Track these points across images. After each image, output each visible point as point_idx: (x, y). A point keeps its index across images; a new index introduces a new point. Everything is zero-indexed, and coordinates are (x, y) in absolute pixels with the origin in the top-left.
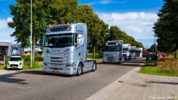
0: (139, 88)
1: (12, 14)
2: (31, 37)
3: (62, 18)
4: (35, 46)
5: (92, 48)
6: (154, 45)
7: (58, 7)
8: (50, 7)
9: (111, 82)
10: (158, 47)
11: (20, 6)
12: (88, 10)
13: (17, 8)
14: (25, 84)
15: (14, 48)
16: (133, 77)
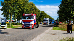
0: (52, 35)
1: (2, 5)
2: (10, 15)
3: (22, 8)
6: (58, 19)
7: (21, 3)
8: (17, 3)
10: (59, 20)
11: (5, 2)
12: (33, 5)
13: (4, 3)
14: (8, 34)
16: (50, 31)
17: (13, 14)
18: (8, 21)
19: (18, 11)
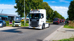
0: (63, 33)
1: (16, 2)
2: (24, 13)
3: (37, 6)
4: (26, 17)
5: (48, 18)
7: (35, 2)
8: (32, 2)
9: (55, 31)
10: (69, 19)
12: (47, 4)
15: (17, 17)
16: (61, 29)
18: (23, 19)
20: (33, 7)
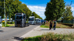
3: (16, 8)
4: (6, 18)
7: (15, 4)
8: (12, 4)
9: (31, 30)
17: (7, 13)
18: (3, 20)
19: (13, 12)
20: (12, 8)
